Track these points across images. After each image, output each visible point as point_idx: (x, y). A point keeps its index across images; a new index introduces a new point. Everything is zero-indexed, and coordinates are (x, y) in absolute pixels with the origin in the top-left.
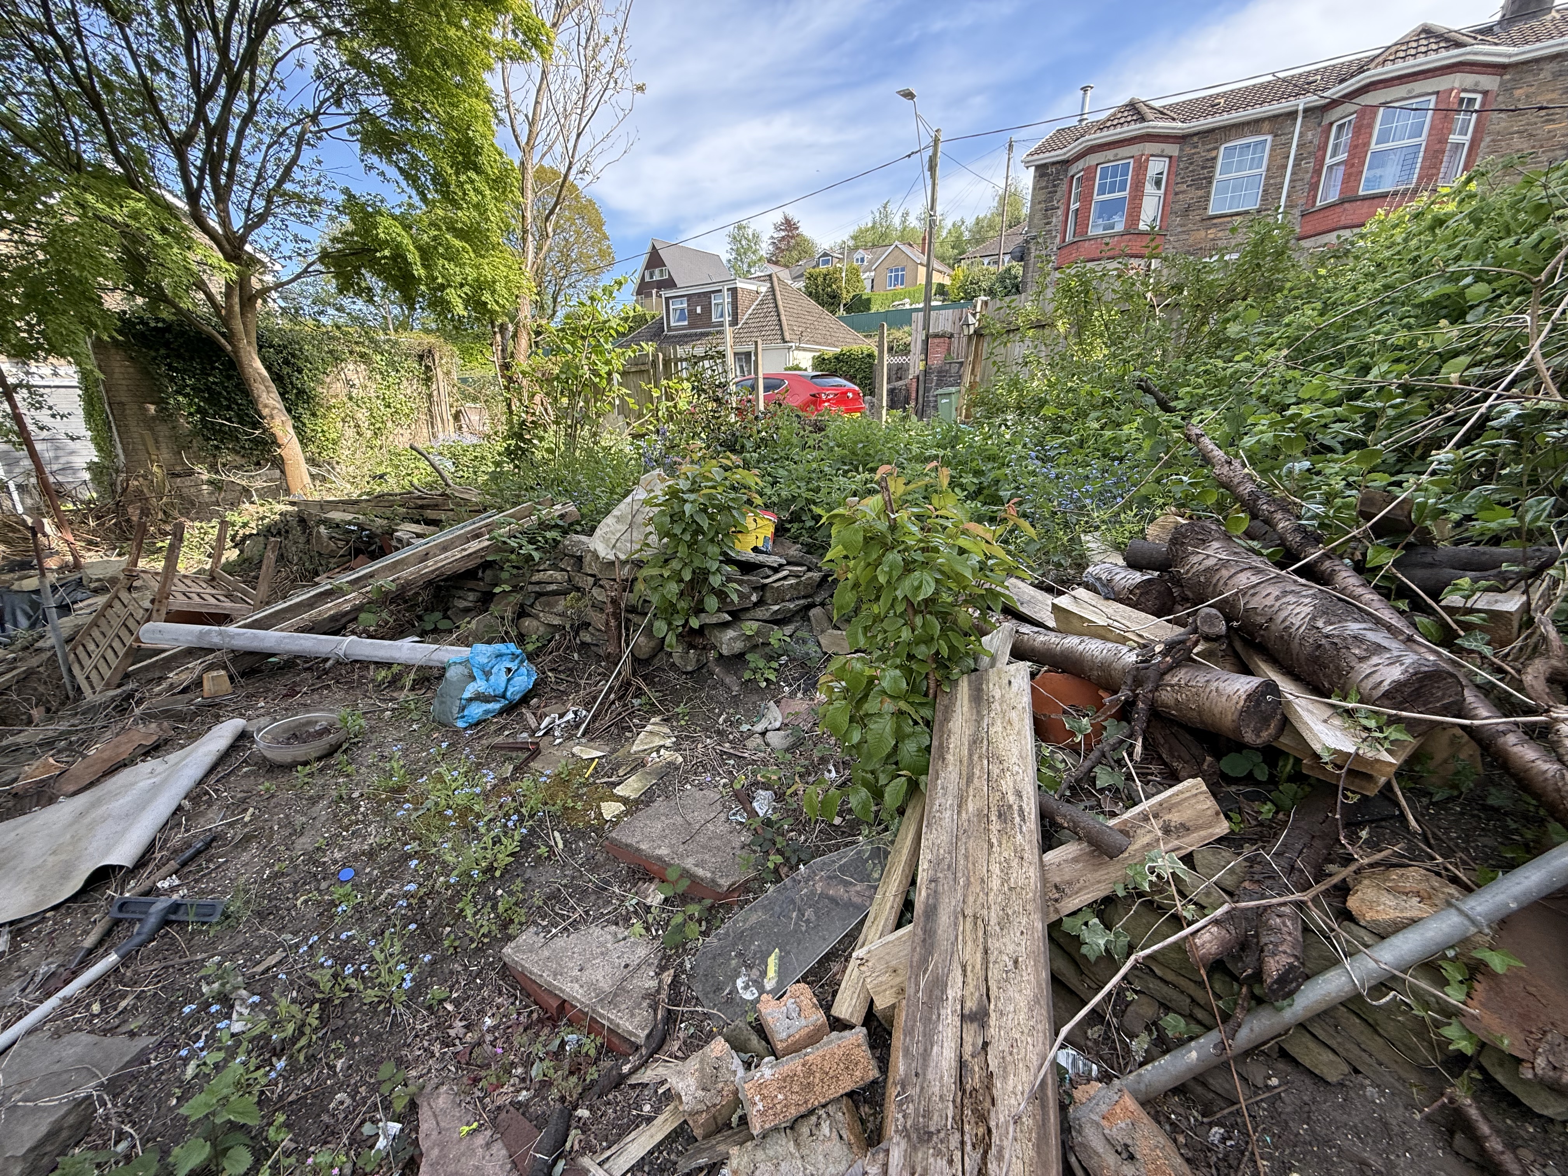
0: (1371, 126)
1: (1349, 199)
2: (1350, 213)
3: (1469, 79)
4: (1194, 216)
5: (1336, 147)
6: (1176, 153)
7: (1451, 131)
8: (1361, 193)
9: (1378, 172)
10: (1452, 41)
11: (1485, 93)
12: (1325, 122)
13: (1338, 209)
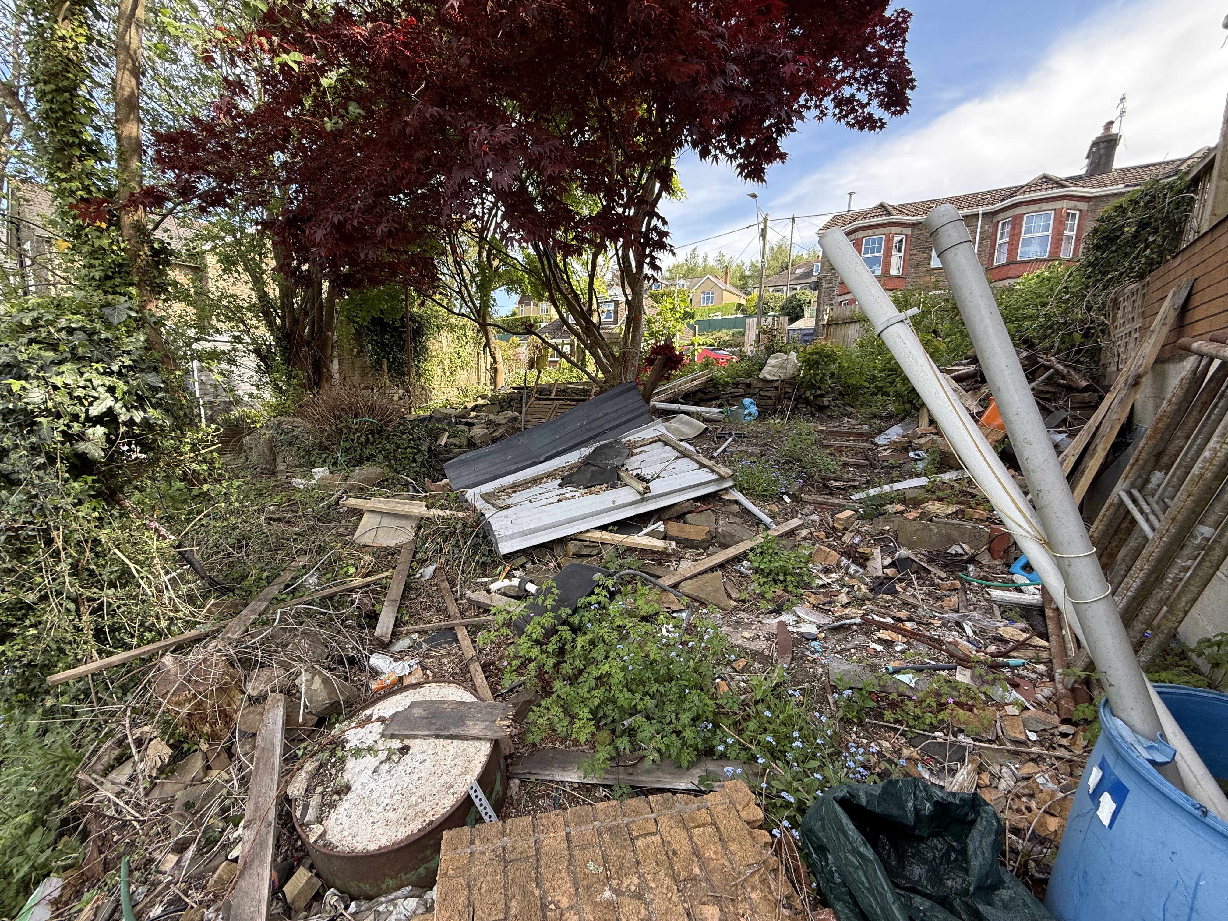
0: (1020, 224)
1: (1012, 262)
2: (1013, 270)
3: (1072, 204)
4: (922, 268)
5: (1002, 234)
6: (909, 233)
7: (1065, 229)
8: (1019, 259)
9: (1027, 249)
10: (1059, 184)
11: (1081, 211)
12: (995, 221)
13: (1007, 268)
